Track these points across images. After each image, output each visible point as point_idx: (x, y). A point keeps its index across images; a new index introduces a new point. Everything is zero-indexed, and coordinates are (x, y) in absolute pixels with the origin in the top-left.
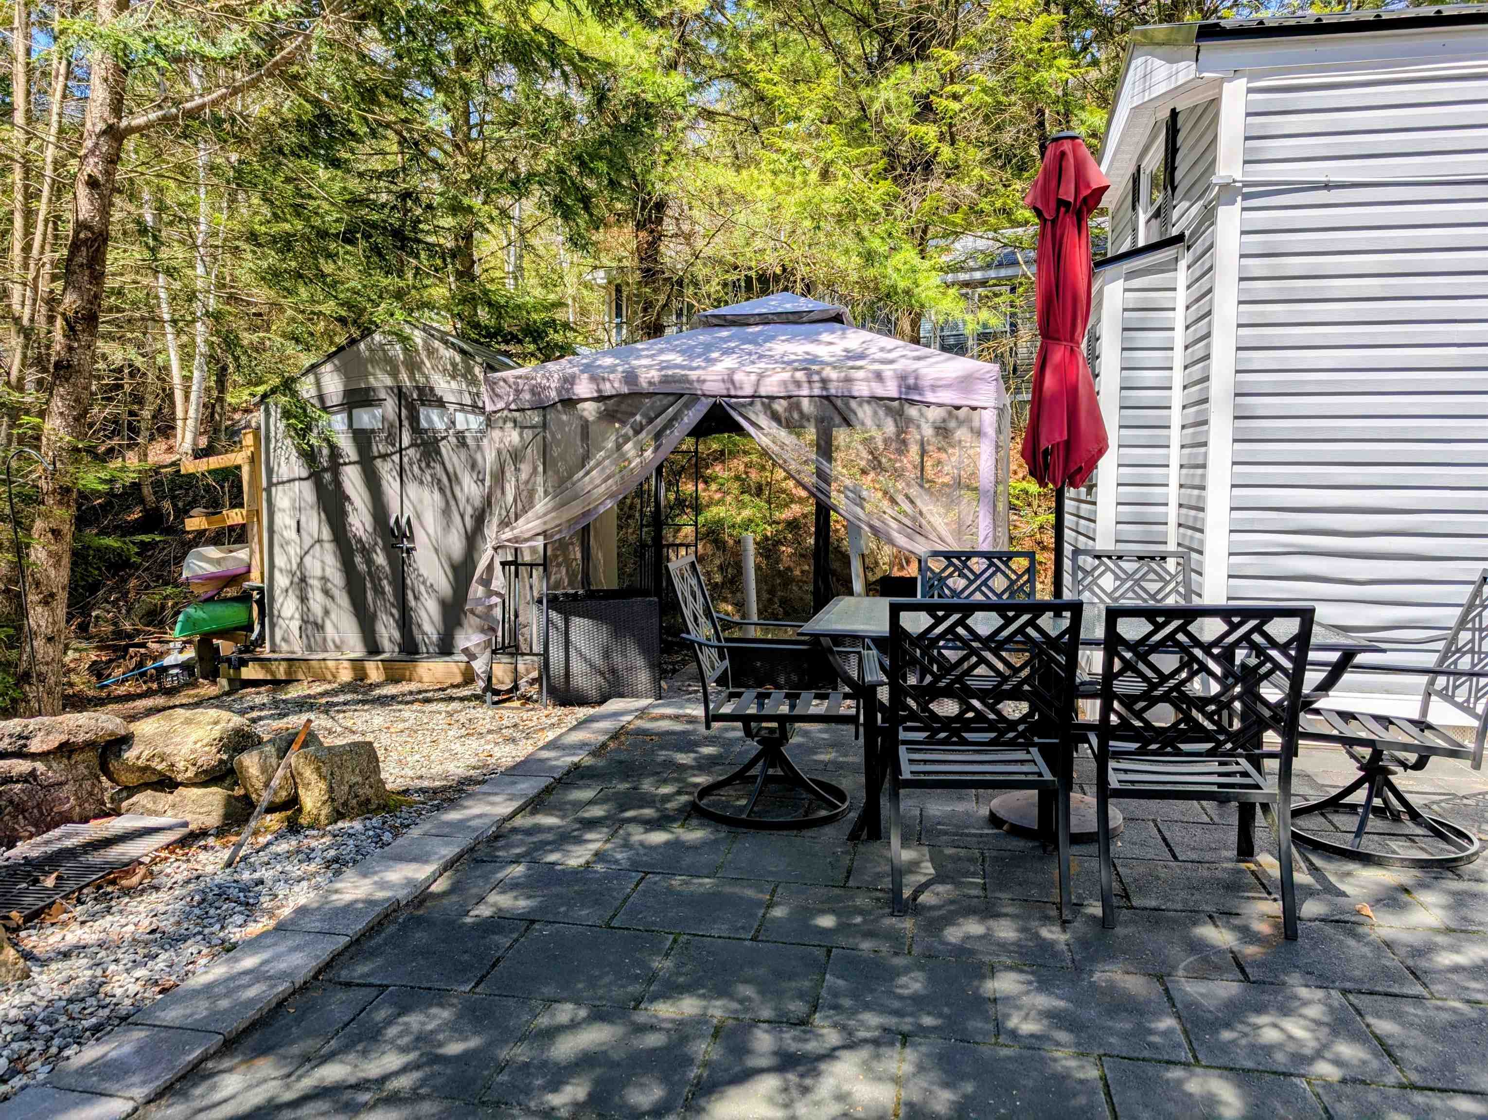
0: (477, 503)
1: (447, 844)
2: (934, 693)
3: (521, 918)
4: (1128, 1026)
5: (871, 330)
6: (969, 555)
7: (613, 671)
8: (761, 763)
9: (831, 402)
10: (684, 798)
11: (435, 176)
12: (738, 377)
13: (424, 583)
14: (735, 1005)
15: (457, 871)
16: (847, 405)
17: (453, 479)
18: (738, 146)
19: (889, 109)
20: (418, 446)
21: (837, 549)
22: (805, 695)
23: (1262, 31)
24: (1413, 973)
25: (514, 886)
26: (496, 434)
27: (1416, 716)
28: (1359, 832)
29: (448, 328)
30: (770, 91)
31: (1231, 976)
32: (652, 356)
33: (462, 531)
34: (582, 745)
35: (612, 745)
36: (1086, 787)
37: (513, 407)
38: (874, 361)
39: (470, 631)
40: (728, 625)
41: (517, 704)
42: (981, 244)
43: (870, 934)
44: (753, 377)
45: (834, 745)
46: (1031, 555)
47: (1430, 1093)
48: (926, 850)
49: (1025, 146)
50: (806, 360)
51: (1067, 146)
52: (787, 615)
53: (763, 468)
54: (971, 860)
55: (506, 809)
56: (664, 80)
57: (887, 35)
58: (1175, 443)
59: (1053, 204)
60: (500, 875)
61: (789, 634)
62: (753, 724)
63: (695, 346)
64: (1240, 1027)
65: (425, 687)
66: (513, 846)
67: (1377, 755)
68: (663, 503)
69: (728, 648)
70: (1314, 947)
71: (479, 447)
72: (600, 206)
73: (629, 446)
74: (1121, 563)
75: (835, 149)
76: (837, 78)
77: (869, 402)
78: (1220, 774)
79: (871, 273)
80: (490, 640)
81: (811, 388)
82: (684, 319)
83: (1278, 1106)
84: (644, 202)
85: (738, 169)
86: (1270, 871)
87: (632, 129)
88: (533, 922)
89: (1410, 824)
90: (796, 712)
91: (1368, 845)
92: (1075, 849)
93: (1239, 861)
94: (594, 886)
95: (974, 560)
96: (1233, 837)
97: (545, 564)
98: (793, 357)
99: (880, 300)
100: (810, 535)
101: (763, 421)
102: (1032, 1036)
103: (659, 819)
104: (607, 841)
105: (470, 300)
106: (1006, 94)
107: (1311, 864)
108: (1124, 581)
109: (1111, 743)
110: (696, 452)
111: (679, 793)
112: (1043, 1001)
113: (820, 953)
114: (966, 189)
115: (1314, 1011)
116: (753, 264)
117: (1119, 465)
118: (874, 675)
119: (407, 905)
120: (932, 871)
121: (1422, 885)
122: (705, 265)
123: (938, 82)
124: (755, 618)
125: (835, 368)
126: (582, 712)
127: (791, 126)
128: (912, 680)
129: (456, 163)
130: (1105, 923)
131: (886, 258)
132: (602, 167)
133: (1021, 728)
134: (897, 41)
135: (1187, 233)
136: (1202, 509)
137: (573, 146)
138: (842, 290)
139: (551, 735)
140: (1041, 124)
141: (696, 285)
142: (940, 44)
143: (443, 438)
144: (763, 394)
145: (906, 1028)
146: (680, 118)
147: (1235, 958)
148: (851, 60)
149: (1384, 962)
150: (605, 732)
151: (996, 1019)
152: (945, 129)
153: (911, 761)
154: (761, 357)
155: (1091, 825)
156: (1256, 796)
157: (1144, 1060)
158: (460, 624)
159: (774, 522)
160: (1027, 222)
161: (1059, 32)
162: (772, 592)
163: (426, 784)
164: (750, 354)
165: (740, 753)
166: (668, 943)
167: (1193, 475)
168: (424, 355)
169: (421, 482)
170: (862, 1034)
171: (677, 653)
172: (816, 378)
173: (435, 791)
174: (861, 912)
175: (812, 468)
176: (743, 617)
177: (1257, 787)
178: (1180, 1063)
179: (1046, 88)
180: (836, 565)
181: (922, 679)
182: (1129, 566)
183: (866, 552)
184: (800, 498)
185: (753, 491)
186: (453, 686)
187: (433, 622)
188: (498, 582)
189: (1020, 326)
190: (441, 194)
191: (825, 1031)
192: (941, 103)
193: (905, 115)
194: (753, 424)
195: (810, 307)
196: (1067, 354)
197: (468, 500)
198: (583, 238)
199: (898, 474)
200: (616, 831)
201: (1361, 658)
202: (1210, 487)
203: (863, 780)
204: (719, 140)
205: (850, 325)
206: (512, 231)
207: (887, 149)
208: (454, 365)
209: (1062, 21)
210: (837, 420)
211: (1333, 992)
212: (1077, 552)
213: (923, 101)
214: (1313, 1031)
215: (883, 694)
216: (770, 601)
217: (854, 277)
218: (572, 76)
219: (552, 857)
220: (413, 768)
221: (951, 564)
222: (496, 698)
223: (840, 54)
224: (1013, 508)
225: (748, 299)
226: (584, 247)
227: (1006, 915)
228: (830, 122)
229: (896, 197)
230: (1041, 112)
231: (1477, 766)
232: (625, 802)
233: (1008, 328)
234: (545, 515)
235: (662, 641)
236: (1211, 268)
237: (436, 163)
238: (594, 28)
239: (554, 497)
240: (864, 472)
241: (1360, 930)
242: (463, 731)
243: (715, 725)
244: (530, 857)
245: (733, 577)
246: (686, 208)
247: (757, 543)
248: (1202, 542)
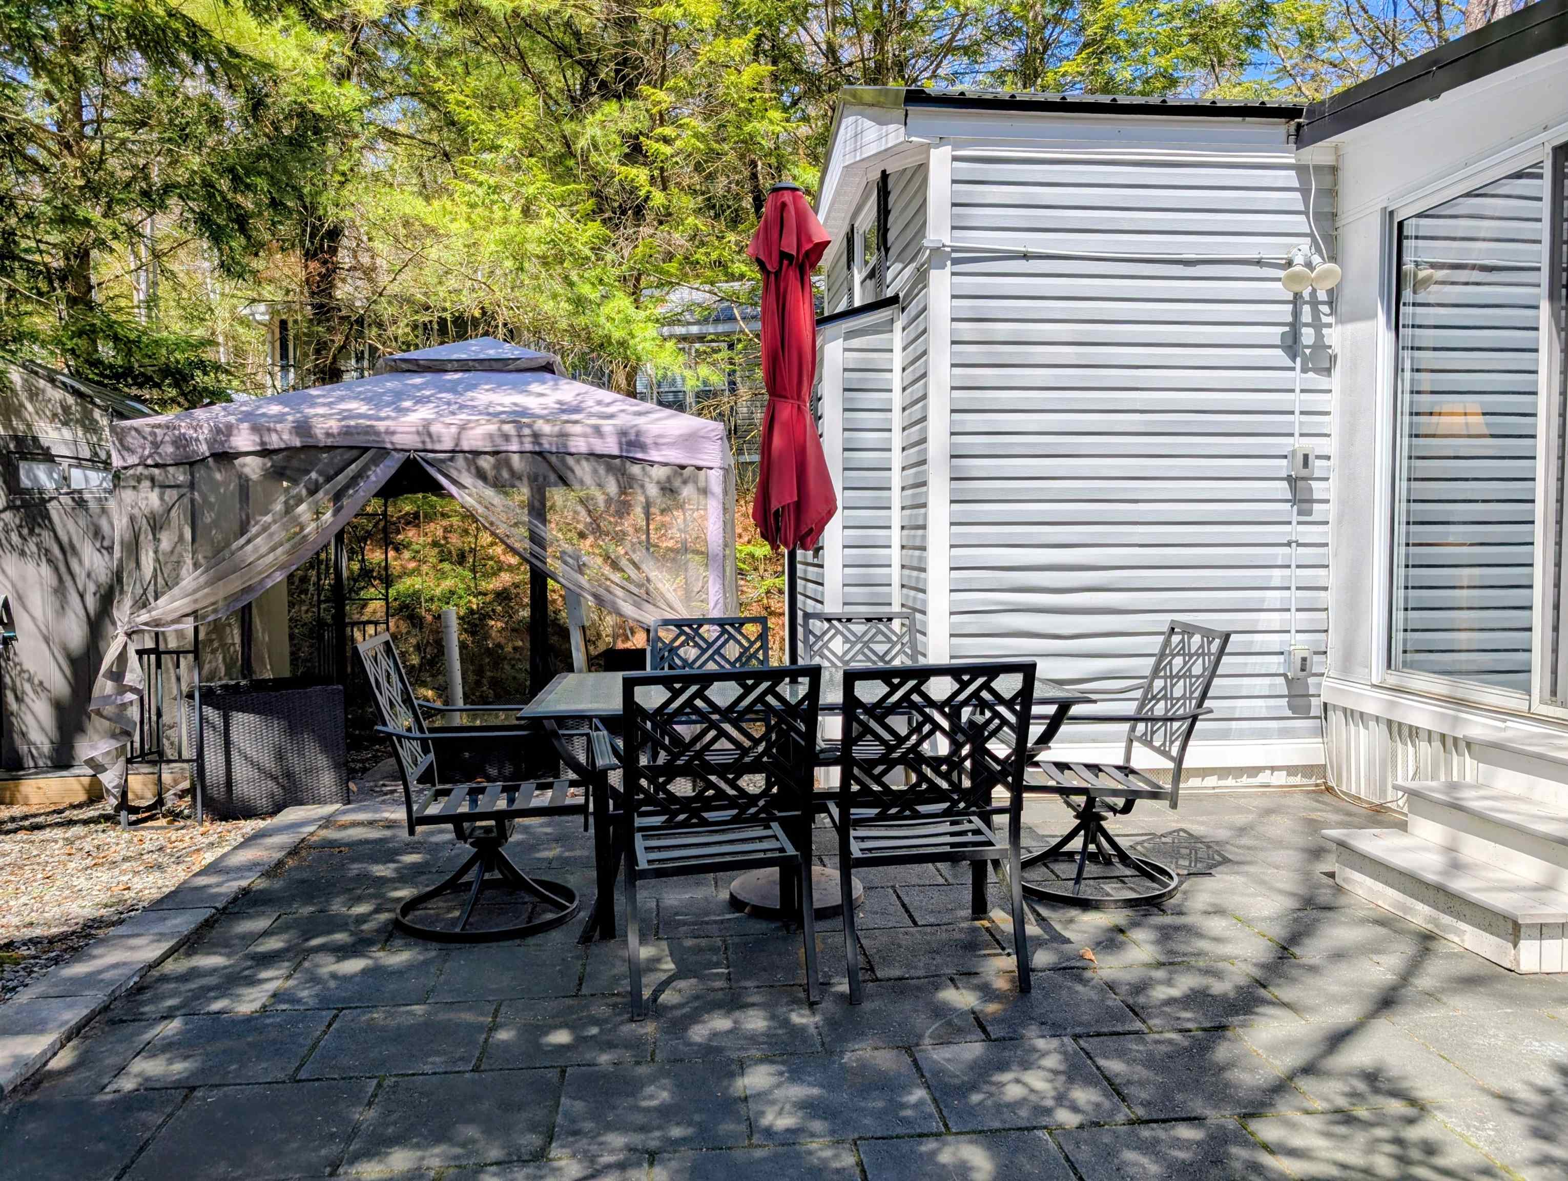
0: (103, 576)
1: (70, 1006)
2: (671, 772)
3: (177, 1085)
4: (880, 1104)
5: (584, 381)
6: (701, 623)
7: (289, 775)
8: (476, 868)
9: (544, 458)
10: (384, 917)
11: (35, 178)
12: (434, 429)
13: (30, 680)
14: (458, 1151)
15: (86, 1038)
16: (564, 462)
17: (68, 550)
18: (426, 173)
19: (596, 147)
20: (17, 508)
21: (555, 622)
22: (527, 786)
23: (962, 102)
24: (1132, 1010)
25: (168, 1047)
26: (128, 495)
27: (1121, 763)
28: (1078, 879)
29: (59, 365)
30: (462, 115)
31: (974, 1037)
32: (329, 405)
33: (82, 613)
34: (251, 866)
35: (290, 863)
36: (825, 859)
37: (149, 462)
38: (591, 415)
39: (96, 737)
40: (430, 713)
41: (163, 822)
42: (698, 296)
43: (610, 1045)
44: (454, 430)
45: (558, 839)
46: (762, 621)
47: (1155, 1125)
48: (664, 945)
49: (738, 197)
50: (514, 412)
51: (787, 197)
52: (498, 699)
53: (466, 532)
54: (714, 950)
55: (152, 953)
56: (336, 91)
57: (591, 68)
58: (896, 504)
59: (775, 256)
60: (148, 1036)
61: (501, 718)
62: (466, 825)
63: (383, 394)
64: (986, 1088)
65: (33, 810)
66: (163, 998)
67: (1091, 802)
68: (345, 574)
69: (433, 739)
70: (1047, 996)
71: (104, 511)
72: (260, 228)
73: (303, 507)
74: (850, 626)
75: (538, 185)
76: (537, 108)
77: (587, 460)
78: (953, 834)
79: (582, 321)
80: (125, 746)
81: (522, 443)
82: (366, 364)
83: (1025, 1161)
84: (313, 227)
85: (427, 199)
86: (1003, 926)
87: (297, 143)
88: (193, 1089)
89: (1119, 866)
90: (516, 806)
91: (1087, 891)
92: (820, 926)
93: (974, 919)
94: (273, 1034)
95: (706, 627)
96: (967, 896)
97: (196, 651)
98: (500, 409)
99: (593, 351)
100: (524, 607)
101: (467, 479)
102: (788, 1130)
103: (353, 945)
104: (289, 977)
105: (90, 333)
106: (717, 142)
107: (1038, 914)
108: (853, 644)
109: (853, 811)
110: (385, 514)
111: (377, 911)
112: (798, 1091)
113: (552, 1075)
114: (679, 238)
115: (1052, 1061)
116: (448, 305)
117: (844, 527)
118: (604, 759)
119: (14, 1090)
120: (671, 966)
121: (1135, 924)
122: (390, 303)
123: (647, 123)
124: (460, 704)
125: (548, 421)
126: (249, 826)
127: (487, 157)
128: (644, 761)
129: (64, 165)
130: (852, 1000)
131: (599, 305)
132: (262, 183)
133: (761, 803)
134: (602, 76)
135: (901, 295)
136: (924, 570)
137: (225, 156)
138: (550, 338)
139: (209, 857)
140: (754, 176)
141: (380, 325)
142: (649, 83)
143: (51, 499)
144: (466, 448)
145: (653, 1144)
146: (356, 136)
147: (977, 1019)
148: (553, 91)
149: (1110, 1003)
150: (282, 848)
151: (748, 1119)
152: (656, 173)
153: (647, 849)
154: (462, 407)
155: (835, 898)
156: (990, 853)
157: (897, 1137)
158: (81, 729)
159: (480, 593)
160: (742, 277)
161: (767, 85)
162: (480, 672)
163: (38, 932)
164: (449, 403)
165: (449, 859)
166: (370, 1090)
167: (914, 536)
168: (23, 397)
169: (23, 553)
170: (607, 1159)
171: (366, 749)
172: (527, 431)
173: (51, 940)
174: (595, 1022)
175: (523, 531)
176: (446, 703)
177: (990, 844)
178: (932, 1134)
179: (759, 139)
180: (554, 640)
181: (655, 756)
182: (858, 628)
183: (587, 624)
184: (510, 565)
185: (455, 558)
186: (73, 807)
187: (43, 729)
188: (134, 675)
189: (739, 385)
190: (47, 202)
191: (563, 1163)
192: (651, 146)
193: (613, 154)
194: (455, 482)
195: (517, 353)
196: (795, 411)
197: (89, 575)
198: (238, 263)
199: (619, 538)
200: (300, 964)
201: (1075, 710)
202: (930, 548)
203: (595, 874)
204: (402, 166)
205: (563, 375)
206: (143, 252)
207: (595, 189)
208: (66, 409)
209: (772, 73)
210: (553, 477)
211: (1065, 1039)
212: (807, 616)
213: (632, 141)
214: (1051, 1081)
215: (615, 779)
216: (478, 683)
217: (563, 324)
218: (220, 72)
219: (216, 1006)
220: (19, 914)
221: (683, 633)
222: (133, 818)
223: (540, 83)
224: (741, 572)
225: (442, 343)
226: (240, 276)
227: (753, 1005)
228: (531, 155)
229: (607, 241)
230: (753, 164)
231: (1174, 806)
232: (310, 928)
233: (726, 387)
234: (195, 591)
235: (348, 735)
236: (925, 331)
237: (37, 163)
238: (247, 22)
239: (206, 571)
240: (582, 535)
241: (1088, 974)
242: (89, 862)
243: (419, 829)
244: (188, 1009)
245: (433, 658)
246: (365, 238)
247: (460, 618)
248: (924, 602)
